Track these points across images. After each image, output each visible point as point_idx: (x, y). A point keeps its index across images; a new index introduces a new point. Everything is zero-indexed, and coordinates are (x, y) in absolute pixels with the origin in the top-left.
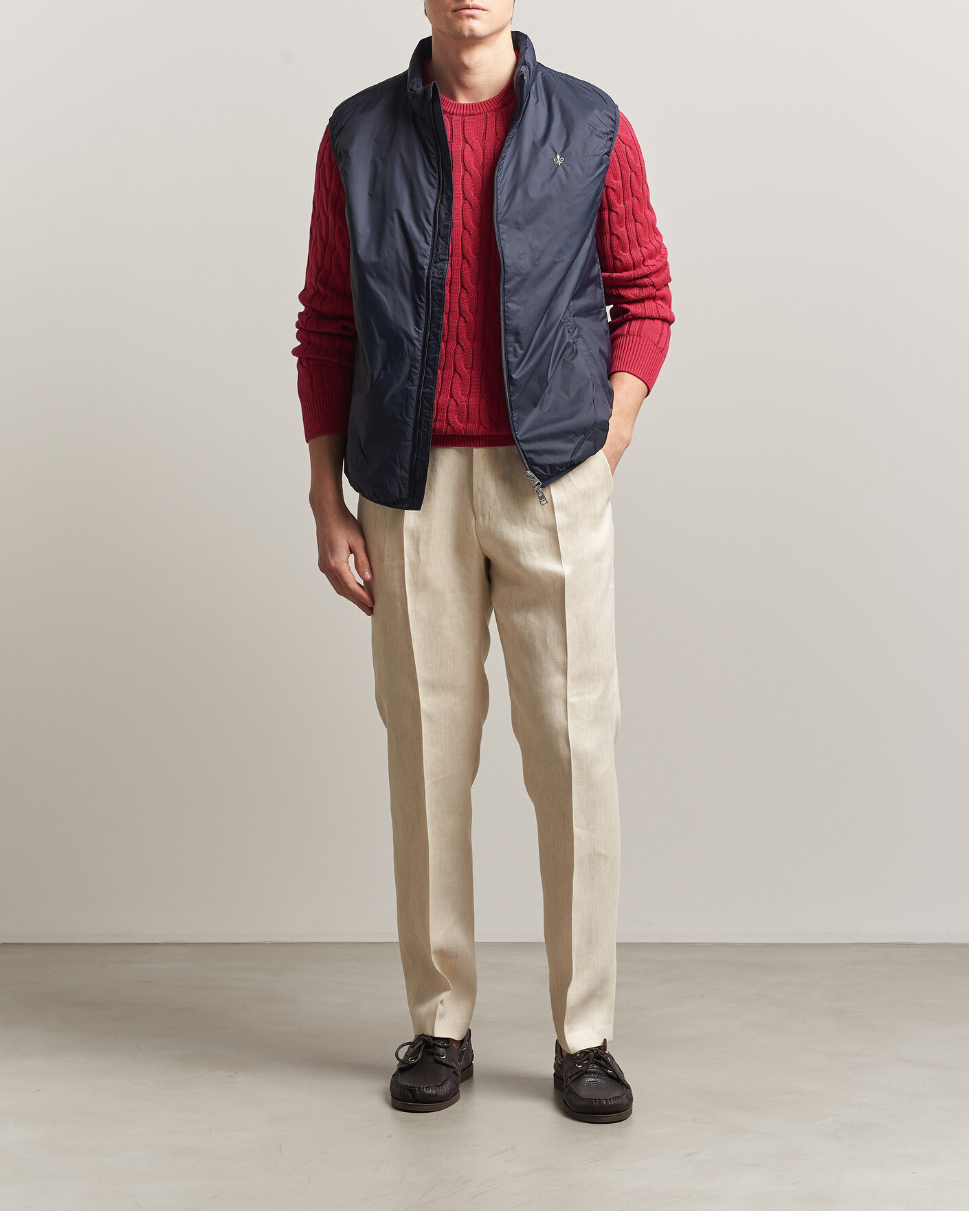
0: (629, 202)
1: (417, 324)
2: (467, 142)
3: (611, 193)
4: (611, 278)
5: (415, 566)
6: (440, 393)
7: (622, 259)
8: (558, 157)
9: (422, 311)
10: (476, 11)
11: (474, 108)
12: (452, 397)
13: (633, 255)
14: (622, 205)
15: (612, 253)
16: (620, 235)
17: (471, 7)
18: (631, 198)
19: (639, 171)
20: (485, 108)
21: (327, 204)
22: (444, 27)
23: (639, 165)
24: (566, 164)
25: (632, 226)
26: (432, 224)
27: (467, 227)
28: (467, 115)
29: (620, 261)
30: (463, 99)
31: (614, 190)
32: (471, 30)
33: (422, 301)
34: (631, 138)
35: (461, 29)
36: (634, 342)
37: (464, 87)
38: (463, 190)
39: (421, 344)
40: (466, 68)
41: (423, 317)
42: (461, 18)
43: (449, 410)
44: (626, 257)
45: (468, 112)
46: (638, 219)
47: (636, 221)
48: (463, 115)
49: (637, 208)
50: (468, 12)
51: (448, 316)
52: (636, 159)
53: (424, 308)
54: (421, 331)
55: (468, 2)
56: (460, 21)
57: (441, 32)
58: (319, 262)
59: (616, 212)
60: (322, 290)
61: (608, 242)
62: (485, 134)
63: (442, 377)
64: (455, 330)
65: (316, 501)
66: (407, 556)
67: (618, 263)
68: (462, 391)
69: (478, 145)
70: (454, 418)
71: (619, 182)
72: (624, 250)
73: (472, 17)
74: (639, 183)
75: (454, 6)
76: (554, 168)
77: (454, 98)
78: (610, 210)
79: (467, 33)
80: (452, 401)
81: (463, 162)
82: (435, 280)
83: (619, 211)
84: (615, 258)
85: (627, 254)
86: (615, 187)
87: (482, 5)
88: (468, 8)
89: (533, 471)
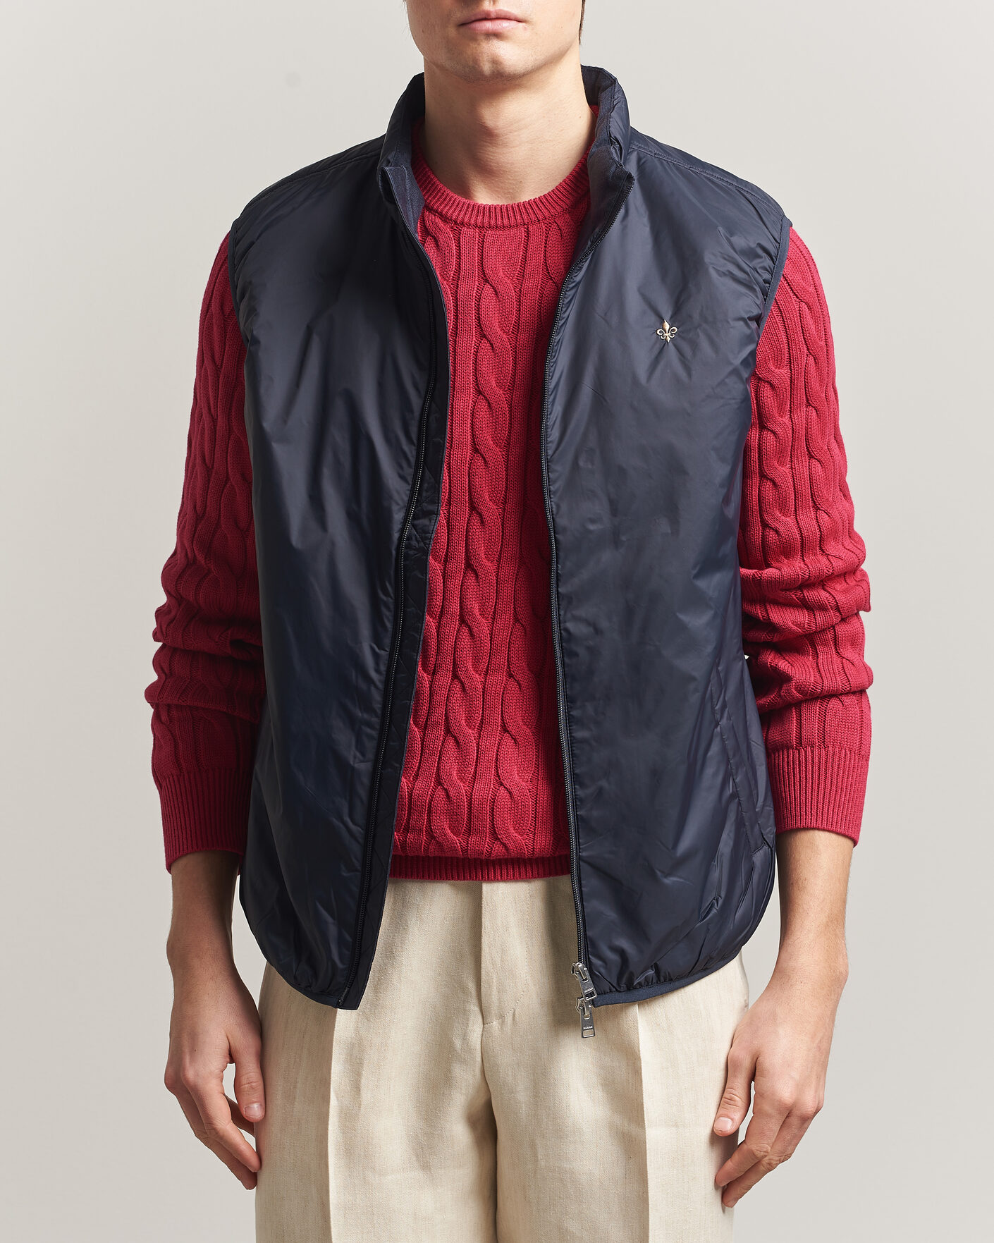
0: (801, 414)
1: (377, 638)
2: (487, 281)
3: (767, 392)
4: (758, 582)
5: (350, 1117)
6: (417, 775)
7: (781, 529)
8: (667, 326)
9: (387, 613)
10: (505, 24)
11: (505, 215)
12: (439, 782)
13: (802, 523)
14: (786, 420)
15: (761, 515)
16: (778, 480)
17: (493, 16)
18: (804, 408)
19: (823, 358)
20: (525, 216)
21: (216, 397)
22: (442, 58)
23: (823, 343)
24: (684, 339)
25: (803, 465)
26: (415, 441)
27: (482, 448)
28: (490, 227)
29: (777, 532)
30: (484, 197)
31: (772, 386)
32: (495, 62)
33: (386, 593)
34: (811, 289)
35: (476, 61)
36: (816, 760)
37: (488, 172)
38: (475, 375)
39: (383, 678)
40: (488, 135)
41: (389, 625)
42: (474, 38)
43: (433, 810)
44: (786, 524)
45: (493, 222)
46: (816, 453)
47: (811, 457)
48: (482, 227)
49: (815, 429)
50: (488, 25)
51: (439, 623)
52: (818, 331)
53: (392, 607)
54: (382, 653)
55: (487, 6)
56: (473, 45)
57: (441, 68)
58: (199, 504)
59: (774, 433)
60: (201, 558)
61: (755, 493)
62: (523, 267)
63: (422, 744)
64: (450, 650)
65: (179, 954)
66: (337, 1094)
67: (771, 535)
68: (460, 771)
69: (508, 287)
70: (443, 826)
71: (784, 372)
72: (783, 509)
73: (497, 35)
74: (821, 380)
75: (460, 15)
76: (658, 346)
77: (466, 191)
78: (763, 427)
79: (487, 68)
80: (440, 793)
81: (479, 319)
82: (411, 552)
83: (779, 430)
84: (765, 525)
85: (790, 520)
86: (775, 382)
87: (515, 11)
88: (487, 18)
89: (589, 964)
